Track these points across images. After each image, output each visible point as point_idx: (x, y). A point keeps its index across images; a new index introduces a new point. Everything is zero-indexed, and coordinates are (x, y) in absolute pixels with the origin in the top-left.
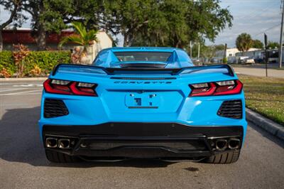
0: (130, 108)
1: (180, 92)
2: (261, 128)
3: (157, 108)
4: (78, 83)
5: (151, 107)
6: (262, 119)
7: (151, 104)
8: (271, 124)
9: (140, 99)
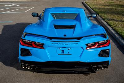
0: (59, 54)
1: (82, 48)
2: (116, 41)
3: (71, 54)
4: (35, 42)
5: (68, 54)
6: (117, 36)
7: (68, 53)
8: (121, 40)
9: (64, 51)
